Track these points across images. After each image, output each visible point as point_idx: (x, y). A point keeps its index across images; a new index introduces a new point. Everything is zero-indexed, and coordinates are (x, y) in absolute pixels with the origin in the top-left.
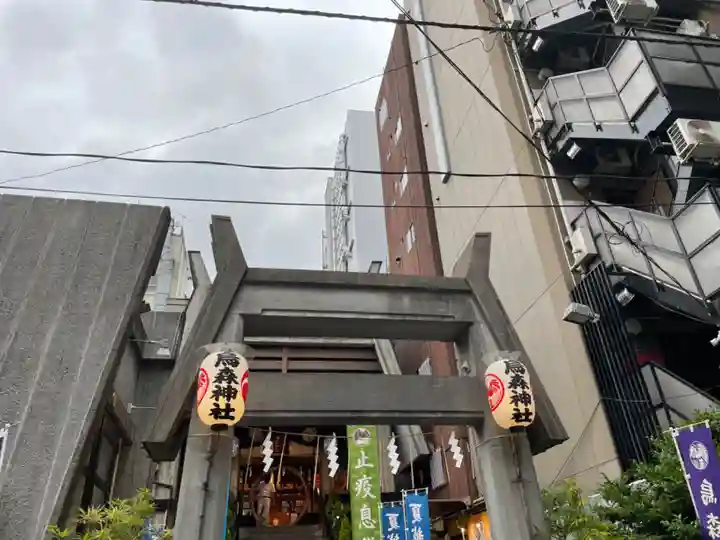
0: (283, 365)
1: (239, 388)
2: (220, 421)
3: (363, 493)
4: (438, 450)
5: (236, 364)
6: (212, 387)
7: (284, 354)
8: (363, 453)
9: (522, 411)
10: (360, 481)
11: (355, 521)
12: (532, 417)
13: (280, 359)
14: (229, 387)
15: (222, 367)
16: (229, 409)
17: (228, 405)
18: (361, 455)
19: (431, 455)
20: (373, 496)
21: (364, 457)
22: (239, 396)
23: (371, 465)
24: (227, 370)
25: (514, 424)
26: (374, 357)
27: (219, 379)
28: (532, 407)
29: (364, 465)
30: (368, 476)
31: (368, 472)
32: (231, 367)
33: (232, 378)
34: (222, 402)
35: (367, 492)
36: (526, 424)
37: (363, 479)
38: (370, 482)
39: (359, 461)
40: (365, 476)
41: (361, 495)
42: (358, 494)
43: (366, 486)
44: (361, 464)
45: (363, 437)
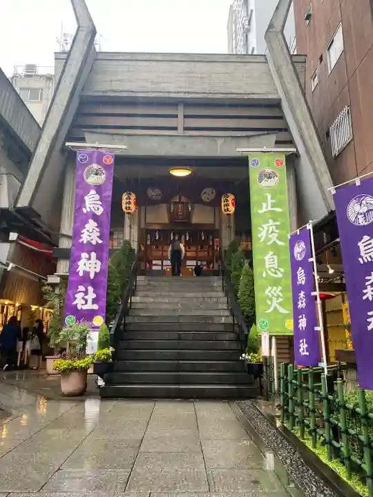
0: (180, 122)
3: (267, 239)
7: (180, 112)
8: (269, 197)
10: (265, 226)
11: (257, 269)
13: (176, 116)
18: (267, 197)
20: (280, 243)
21: (270, 201)
23: (278, 210)
26: (281, 115)
29: (270, 208)
30: (275, 221)
31: (275, 216)
35: (274, 237)
37: (268, 225)
38: (278, 228)
39: (264, 205)
40: (271, 221)
41: (265, 242)
42: (262, 240)
43: (272, 232)
44: (267, 208)
45: (270, 178)
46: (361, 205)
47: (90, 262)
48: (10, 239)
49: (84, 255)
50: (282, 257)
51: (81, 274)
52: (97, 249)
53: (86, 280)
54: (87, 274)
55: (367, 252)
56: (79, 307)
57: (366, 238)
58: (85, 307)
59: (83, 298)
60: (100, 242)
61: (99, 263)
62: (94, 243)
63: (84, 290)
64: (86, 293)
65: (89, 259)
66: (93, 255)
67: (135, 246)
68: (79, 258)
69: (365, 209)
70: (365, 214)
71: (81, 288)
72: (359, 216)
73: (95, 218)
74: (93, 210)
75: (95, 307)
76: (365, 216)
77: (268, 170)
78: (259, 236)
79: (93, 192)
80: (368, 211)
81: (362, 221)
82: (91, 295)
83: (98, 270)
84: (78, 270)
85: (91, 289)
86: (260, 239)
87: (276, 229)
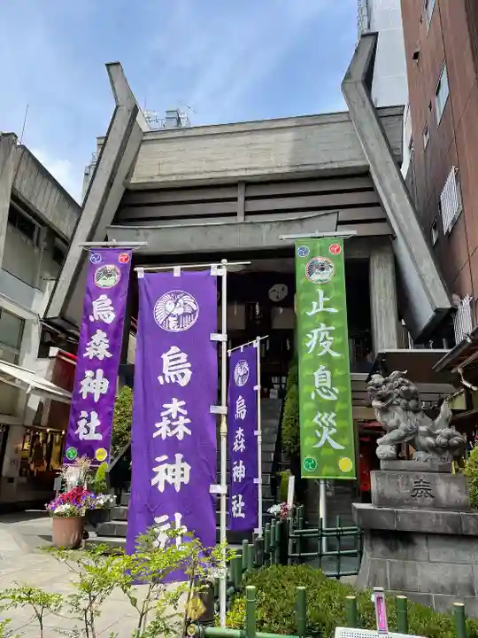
0: (239, 206)
3: (318, 349)
4: (466, 302)
7: (240, 194)
8: (321, 293)
10: (315, 331)
13: (235, 199)
18: (317, 294)
19: (454, 310)
20: (335, 354)
21: (322, 299)
23: (333, 310)
26: (370, 186)
29: (321, 309)
30: (328, 325)
31: (327, 318)
35: (326, 347)
37: (319, 330)
38: (331, 333)
39: (315, 304)
40: (323, 325)
41: (315, 352)
42: (311, 350)
43: (325, 339)
44: (318, 307)
45: (323, 269)
46: (176, 304)
47: (95, 381)
48: (50, 355)
49: (89, 373)
50: (338, 373)
51: (84, 397)
53: (89, 403)
54: (90, 395)
55: (173, 368)
56: (81, 437)
57: (174, 349)
58: (87, 438)
59: (86, 426)
60: (109, 355)
61: (106, 382)
62: (101, 357)
63: (87, 416)
64: (89, 420)
65: (94, 378)
66: (100, 372)
68: (83, 377)
69: (180, 311)
70: (179, 317)
71: (84, 415)
72: (170, 318)
73: (104, 327)
74: (102, 318)
75: (99, 437)
76: (178, 320)
77: (320, 260)
78: (308, 345)
79: (103, 297)
80: (184, 314)
81: (173, 326)
82: (95, 422)
83: (104, 391)
84: (81, 391)
85: (94, 415)
86: (308, 349)
87: (330, 336)
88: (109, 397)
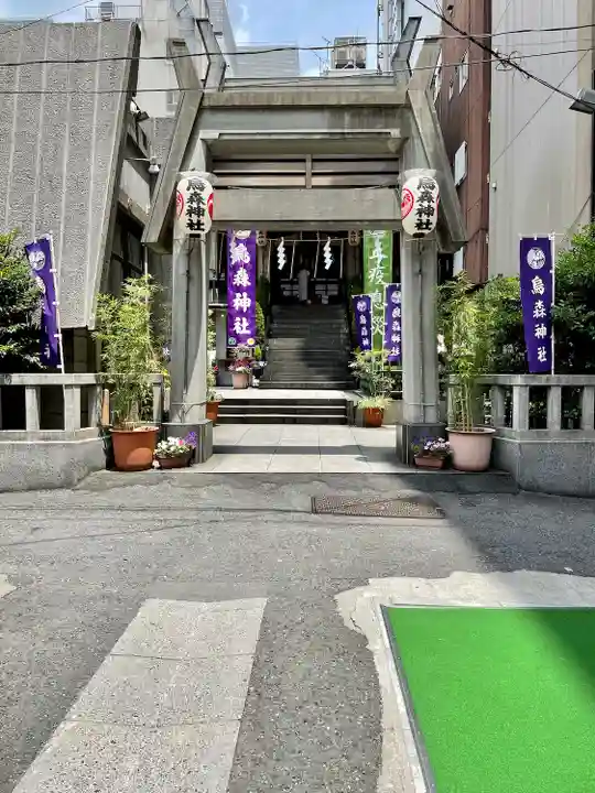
1: (206, 207)
2: (194, 232)
3: (375, 280)
5: (202, 189)
6: (186, 207)
9: (424, 221)
12: (433, 226)
14: (199, 207)
15: (192, 191)
16: (199, 223)
17: (199, 221)
20: (384, 283)
22: (207, 213)
23: (385, 256)
24: (196, 194)
25: (416, 231)
27: (191, 200)
28: (434, 219)
30: (381, 266)
32: (199, 192)
33: (200, 200)
34: (195, 218)
35: (380, 279)
36: (426, 232)
37: (376, 268)
38: (383, 271)
39: (374, 252)
40: (378, 266)
41: (374, 283)
42: (371, 281)
43: (379, 274)
44: (376, 254)
47: (243, 299)
49: (238, 295)
51: (237, 309)
52: (248, 289)
53: (241, 313)
54: (241, 309)
56: (237, 332)
58: (241, 332)
59: (240, 326)
60: (249, 284)
61: (250, 300)
62: (244, 285)
63: (240, 320)
64: (241, 322)
66: (245, 294)
67: (268, 276)
68: (235, 297)
71: (238, 319)
73: (245, 266)
74: (242, 260)
75: (248, 332)
78: (370, 278)
79: (241, 245)
82: (245, 324)
83: (249, 305)
84: (234, 306)
85: (244, 319)
88: (252, 309)
